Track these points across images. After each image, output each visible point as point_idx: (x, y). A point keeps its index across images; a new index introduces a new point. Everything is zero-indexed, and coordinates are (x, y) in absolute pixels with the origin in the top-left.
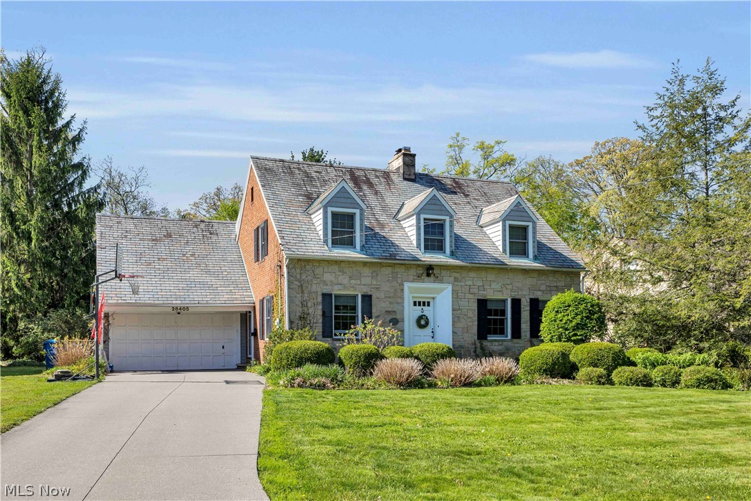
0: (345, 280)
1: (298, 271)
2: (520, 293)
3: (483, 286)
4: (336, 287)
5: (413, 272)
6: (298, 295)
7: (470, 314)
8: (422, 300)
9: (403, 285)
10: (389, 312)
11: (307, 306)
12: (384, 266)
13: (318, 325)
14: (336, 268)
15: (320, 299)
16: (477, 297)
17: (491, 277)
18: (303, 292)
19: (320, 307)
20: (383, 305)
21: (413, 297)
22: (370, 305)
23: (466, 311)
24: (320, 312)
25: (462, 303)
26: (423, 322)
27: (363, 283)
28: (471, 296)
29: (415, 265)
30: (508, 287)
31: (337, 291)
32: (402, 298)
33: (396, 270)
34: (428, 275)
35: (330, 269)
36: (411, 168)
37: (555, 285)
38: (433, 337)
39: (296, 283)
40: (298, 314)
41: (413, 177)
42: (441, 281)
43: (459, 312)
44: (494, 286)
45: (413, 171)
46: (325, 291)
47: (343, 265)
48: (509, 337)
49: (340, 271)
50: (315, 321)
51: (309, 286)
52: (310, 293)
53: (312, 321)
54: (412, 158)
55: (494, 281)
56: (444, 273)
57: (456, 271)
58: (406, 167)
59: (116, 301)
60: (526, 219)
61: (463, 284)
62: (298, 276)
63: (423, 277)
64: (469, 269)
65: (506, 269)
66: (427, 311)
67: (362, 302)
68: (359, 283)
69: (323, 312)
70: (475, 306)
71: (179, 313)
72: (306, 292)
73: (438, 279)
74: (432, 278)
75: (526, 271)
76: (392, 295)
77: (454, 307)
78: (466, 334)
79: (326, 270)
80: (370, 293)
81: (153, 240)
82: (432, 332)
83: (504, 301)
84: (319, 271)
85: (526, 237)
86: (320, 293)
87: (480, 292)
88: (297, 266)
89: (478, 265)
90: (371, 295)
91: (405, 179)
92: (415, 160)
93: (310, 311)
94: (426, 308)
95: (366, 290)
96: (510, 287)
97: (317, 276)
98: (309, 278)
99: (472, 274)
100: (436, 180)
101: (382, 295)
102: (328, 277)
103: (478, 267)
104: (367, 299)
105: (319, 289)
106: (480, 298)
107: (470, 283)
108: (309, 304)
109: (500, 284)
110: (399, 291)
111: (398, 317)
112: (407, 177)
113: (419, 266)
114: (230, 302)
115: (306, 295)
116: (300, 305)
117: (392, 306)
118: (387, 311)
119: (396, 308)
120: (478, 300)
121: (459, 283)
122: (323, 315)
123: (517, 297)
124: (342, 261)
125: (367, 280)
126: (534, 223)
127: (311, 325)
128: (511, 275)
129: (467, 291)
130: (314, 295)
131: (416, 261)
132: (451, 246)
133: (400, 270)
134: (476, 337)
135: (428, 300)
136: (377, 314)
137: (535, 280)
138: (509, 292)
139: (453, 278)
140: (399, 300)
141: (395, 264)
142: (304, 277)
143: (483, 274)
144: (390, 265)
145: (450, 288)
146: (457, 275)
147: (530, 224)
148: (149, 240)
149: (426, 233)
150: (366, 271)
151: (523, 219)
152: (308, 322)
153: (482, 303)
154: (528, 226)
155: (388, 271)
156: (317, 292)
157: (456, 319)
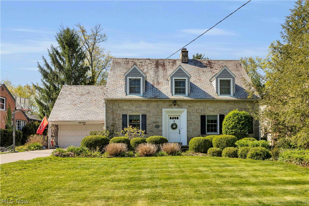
0: (133, 108)
1: (111, 105)
2: (224, 112)
3: (204, 109)
4: (129, 112)
5: (167, 104)
6: (111, 116)
7: (197, 122)
8: (174, 117)
9: (162, 110)
10: (155, 122)
11: (115, 120)
12: (152, 102)
13: (120, 128)
14: (129, 103)
15: (121, 117)
16: (201, 115)
17: (208, 105)
18: (113, 114)
19: (121, 121)
20: (152, 119)
21: (168, 115)
22: (146, 119)
23: (194, 121)
24: (121, 123)
25: (192, 117)
26: (174, 127)
27: (142, 109)
28: (197, 114)
29: (168, 100)
30: (217, 109)
31: (129, 113)
32: (162, 116)
33: (159, 103)
34: (175, 105)
35: (126, 104)
36: (186, 57)
37: (244, 107)
38: (179, 133)
39: (110, 110)
40: (111, 124)
41: (187, 61)
42: (182, 108)
43: (191, 121)
44: (210, 109)
45: (187, 59)
46: (124, 114)
47: (132, 102)
48: (219, 133)
49: (131, 105)
50: (119, 127)
51: (116, 112)
52: (116, 114)
53: (117, 127)
54: (186, 53)
55: (210, 107)
56: (183, 104)
57: (189, 102)
58: (184, 57)
59: (55, 120)
60: (229, 76)
61: (193, 108)
62: (111, 107)
63: (172, 106)
64: (197, 101)
65: (214, 101)
66: (177, 121)
67: (142, 118)
68: (140, 109)
69: (123, 123)
70: (199, 119)
71: (84, 124)
72: (115, 114)
73: (180, 106)
74: (177, 106)
75: (228, 101)
76: (156, 114)
77: (189, 119)
78: (195, 132)
79: (124, 104)
80: (145, 114)
81: (81, 95)
82: (179, 131)
83: (216, 116)
84: (121, 105)
85: (229, 85)
86: (121, 115)
87: (202, 112)
88: (111, 103)
89: (200, 99)
90: (146, 115)
91: (182, 62)
92: (188, 53)
93: (117, 122)
94: (176, 120)
95: (143, 113)
96: (219, 109)
97: (120, 107)
98: (116, 108)
99: (198, 104)
100: (199, 62)
101: (151, 115)
102: (125, 107)
103: (201, 100)
104: (144, 116)
105: (121, 113)
106: (202, 115)
107: (197, 108)
108: (116, 120)
109: (213, 108)
110: (160, 112)
111: (159, 124)
112: (184, 61)
113: (170, 101)
114: (102, 119)
115: (115, 116)
116: (112, 120)
117: (156, 119)
118: (154, 122)
119: (158, 120)
120: (201, 116)
121: (191, 108)
122: (123, 124)
123: (222, 114)
124: (132, 100)
125: (145, 108)
126: (234, 78)
127: (117, 128)
128: (219, 103)
129: (195, 112)
130: (118, 116)
131: (168, 98)
132: (188, 91)
133: (161, 103)
134: (200, 133)
135: (178, 116)
136: (149, 123)
137: (233, 105)
138: (218, 111)
139: (188, 106)
140: (160, 117)
141: (158, 100)
142: (114, 107)
143: (204, 103)
144: (155, 101)
145: (186, 110)
146: (190, 104)
147: (232, 79)
148: (79, 95)
149: (176, 86)
150: (144, 104)
151: (227, 76)
152: (116, 127)
153: (203, 118)
154: (230, 80)
155: (154, 104)
156: (120, 114)
157: (189, 125)
